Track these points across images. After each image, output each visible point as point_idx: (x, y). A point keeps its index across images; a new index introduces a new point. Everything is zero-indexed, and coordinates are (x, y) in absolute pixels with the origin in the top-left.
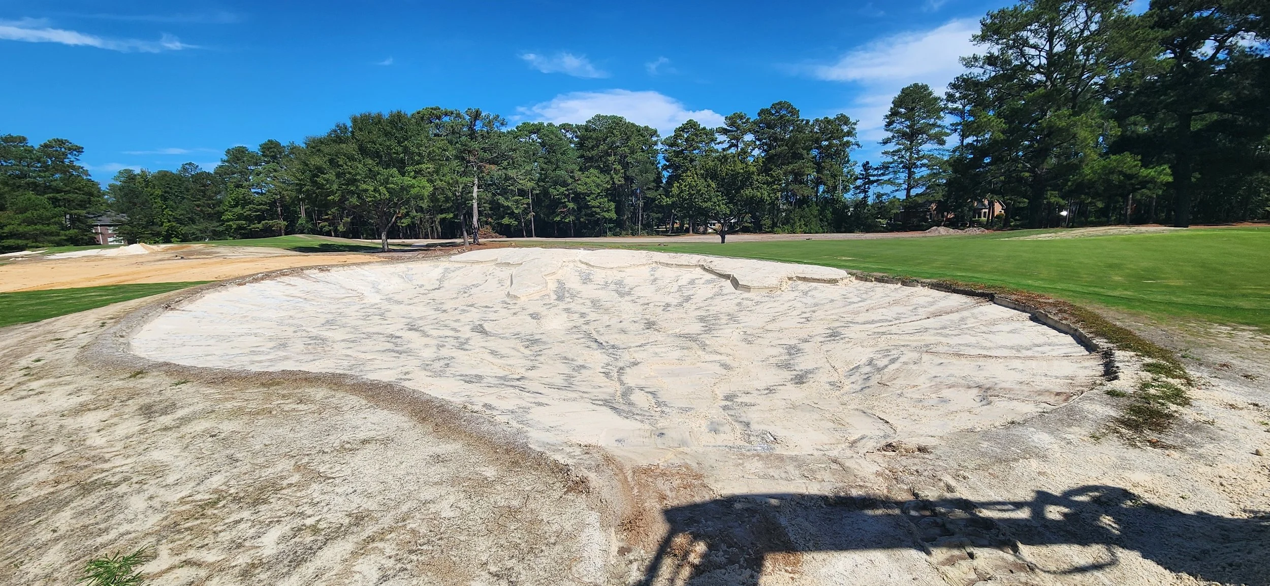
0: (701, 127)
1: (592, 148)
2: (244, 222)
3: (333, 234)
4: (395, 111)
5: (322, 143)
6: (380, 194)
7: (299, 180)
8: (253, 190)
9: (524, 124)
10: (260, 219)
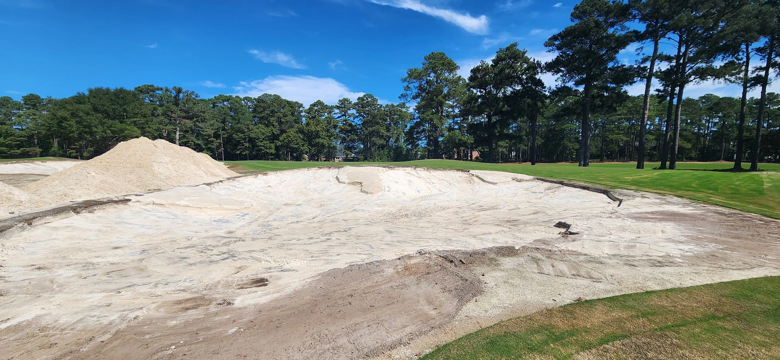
0: (325, 104)
1: (261, 112)
2: (6, 149)
3: (79, 158)
4: (119, 87)
5: (67, 103)
6: (106, 134)
7: (49, 124)
8: (14, 127)
9: (220, 95)
10: (19, 147)
